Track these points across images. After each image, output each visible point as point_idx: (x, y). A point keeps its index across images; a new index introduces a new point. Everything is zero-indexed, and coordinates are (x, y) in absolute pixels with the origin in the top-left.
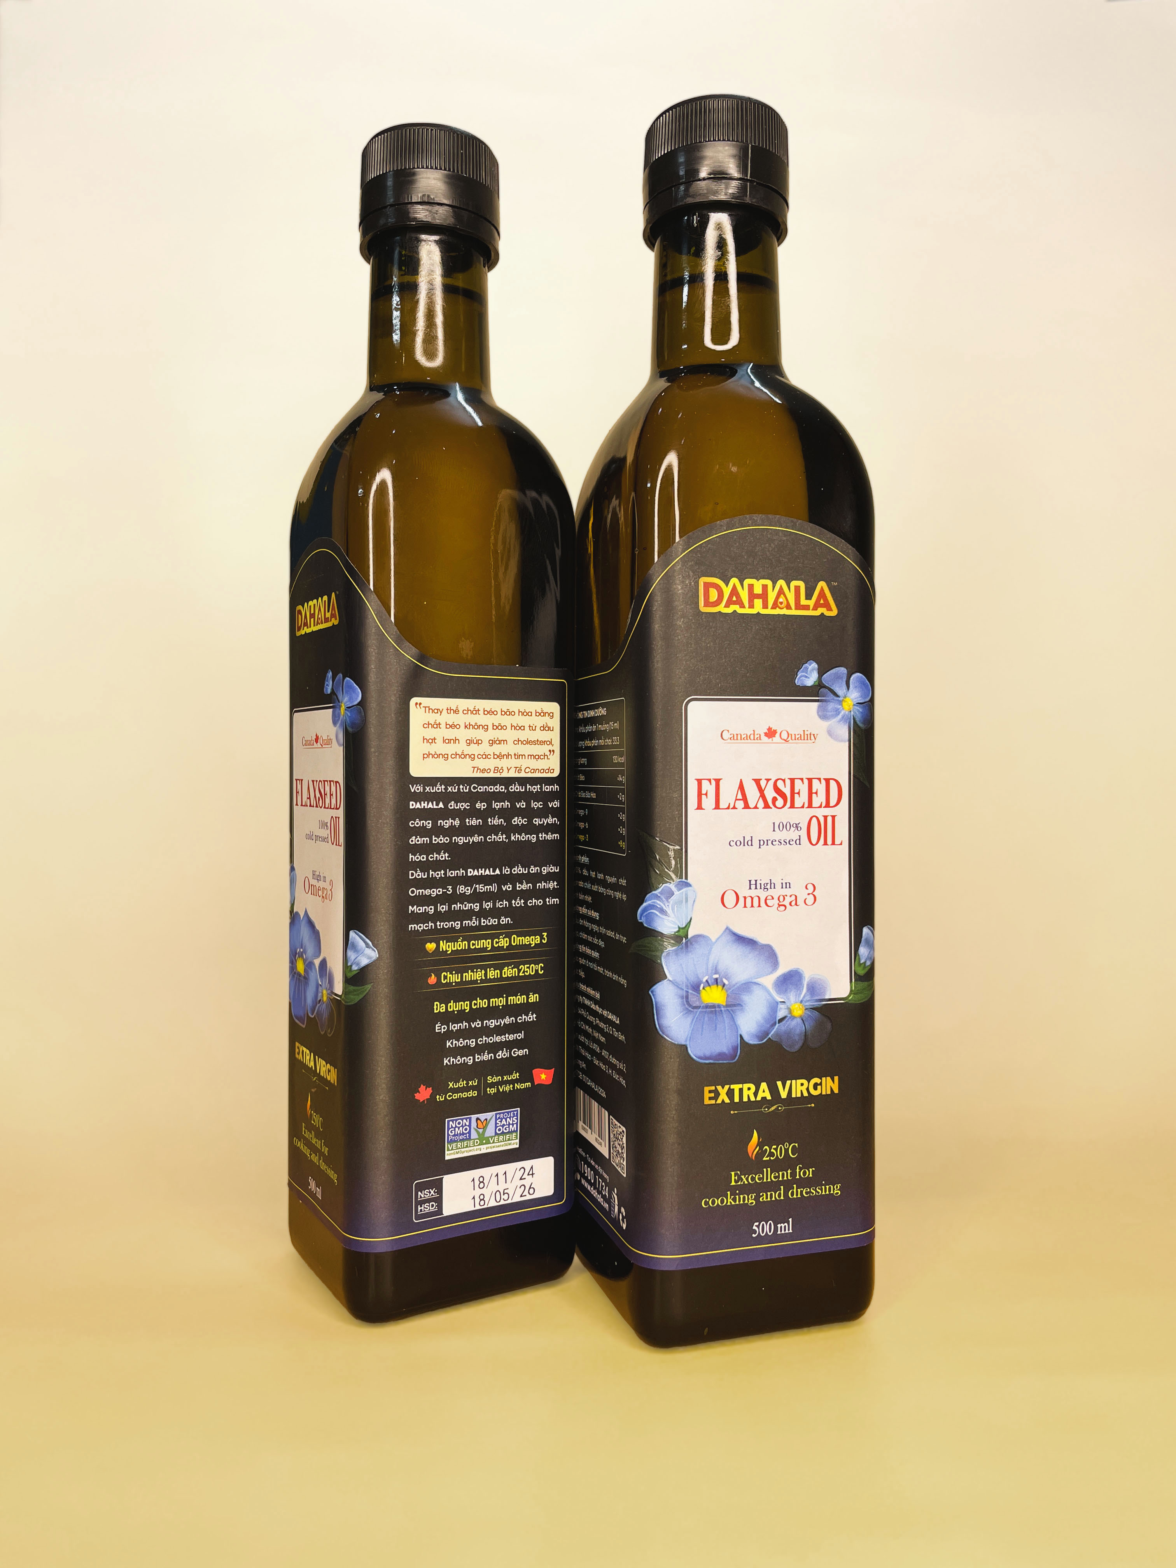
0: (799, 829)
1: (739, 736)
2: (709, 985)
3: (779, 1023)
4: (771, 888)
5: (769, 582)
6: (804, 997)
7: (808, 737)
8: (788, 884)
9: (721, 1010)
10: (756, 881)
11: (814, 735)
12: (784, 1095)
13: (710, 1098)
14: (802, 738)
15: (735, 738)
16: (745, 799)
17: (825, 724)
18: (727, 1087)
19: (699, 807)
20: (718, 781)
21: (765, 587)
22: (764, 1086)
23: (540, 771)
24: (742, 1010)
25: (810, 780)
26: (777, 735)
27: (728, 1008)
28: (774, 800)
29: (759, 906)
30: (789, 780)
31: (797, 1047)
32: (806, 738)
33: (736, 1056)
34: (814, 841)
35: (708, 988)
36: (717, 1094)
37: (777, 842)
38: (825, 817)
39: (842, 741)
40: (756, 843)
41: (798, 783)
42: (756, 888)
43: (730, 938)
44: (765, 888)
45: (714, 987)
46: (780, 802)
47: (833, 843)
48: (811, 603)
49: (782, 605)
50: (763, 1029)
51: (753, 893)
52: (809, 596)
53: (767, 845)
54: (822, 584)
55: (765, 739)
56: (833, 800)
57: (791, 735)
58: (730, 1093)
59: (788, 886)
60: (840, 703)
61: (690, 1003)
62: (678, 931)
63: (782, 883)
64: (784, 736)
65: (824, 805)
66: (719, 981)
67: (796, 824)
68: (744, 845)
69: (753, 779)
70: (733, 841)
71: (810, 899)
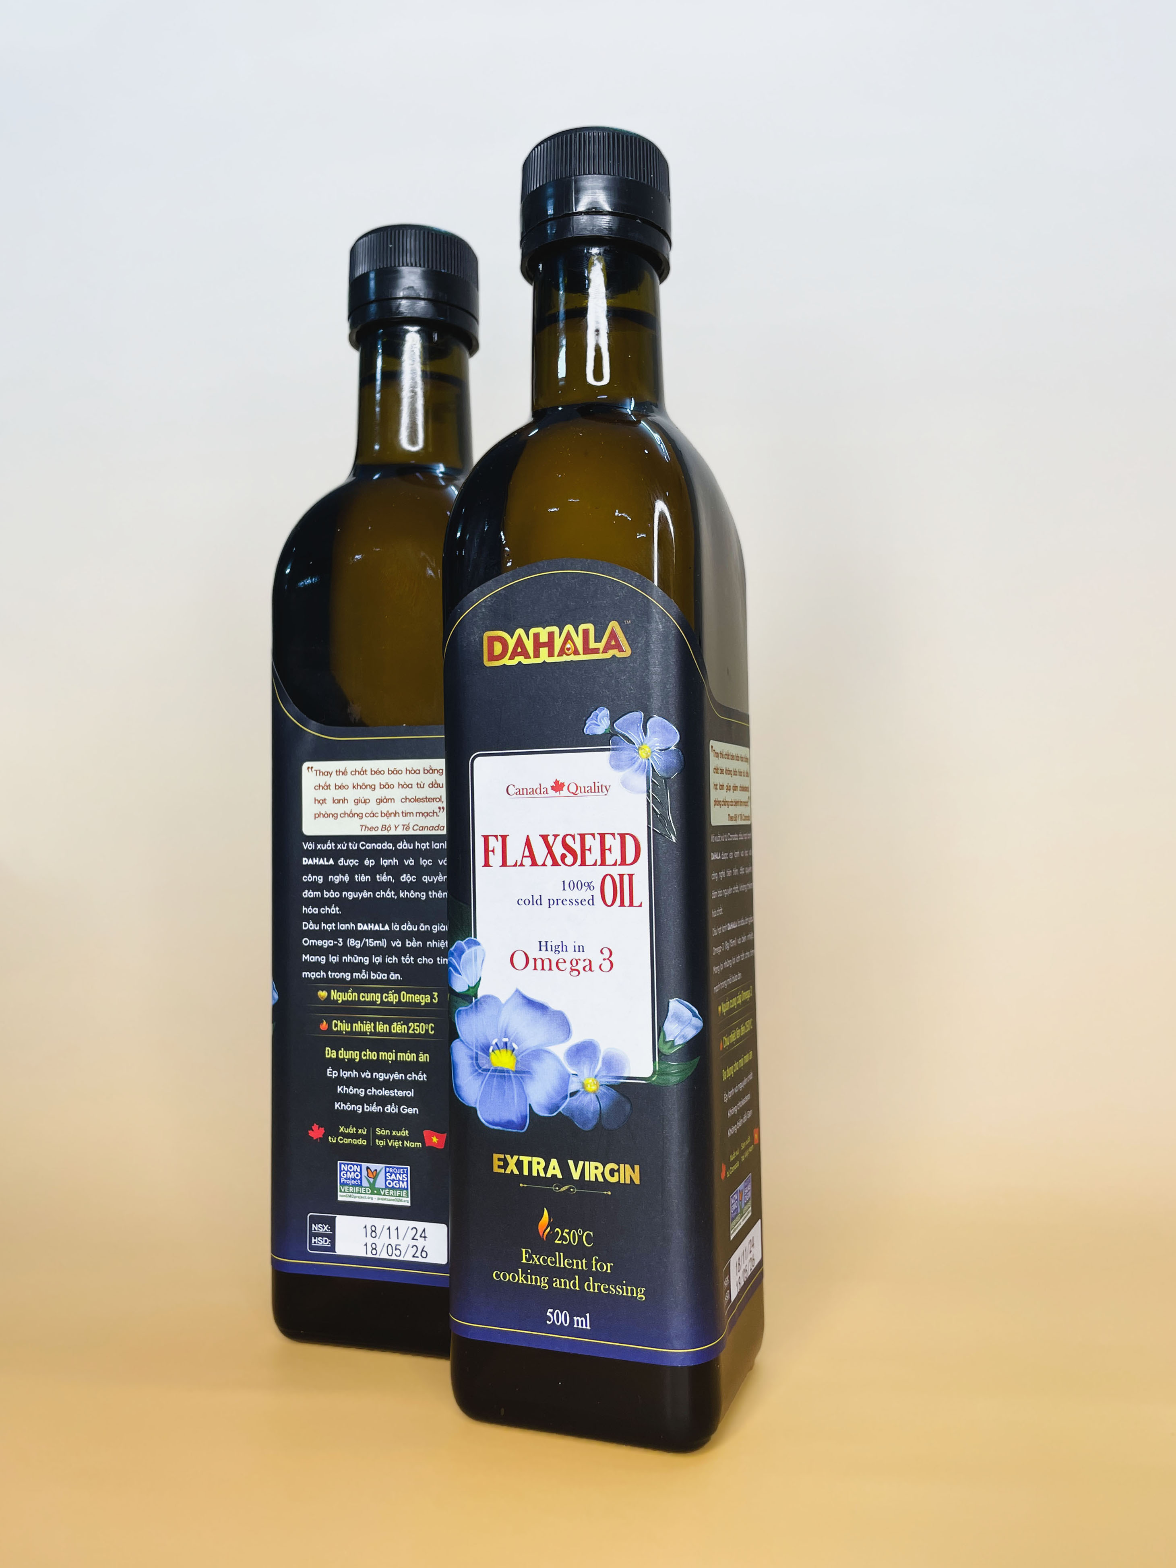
0: (592, 888)
1: (525, 791)
2: (499, 1048)
3: (570, 1097)
4: (562, 951)
5: (555, 629)
6: (599, 1071)
7: (599, 789)
8: (581, 948)
9: (510, 1076)
10: (546, 942)
11: (606, 787)
12: (576, 1176)
13: (499, 1167)
14: (593, 791)
15: (521, 793)
16: (532, 856)
17: (619, 775)
18: (516, 1157)
19: (487, 864)
20: (504, 838)
21: (551, 635)
22: (554, 1162)
23: (428, 828)
24: (532, 1078)
25: (602, 836)
26: (565, 788)
27: (517, 1075)
28: (563, 857)
29: (550, 969)
30: (579, 836)
31: (590, 1126)
32: (597, 791)
33: (525, 1126)
34: (609, 902)
35: (497, 1052)
36: (506, 1164)
37: (568, 902)
38: (621, 876)
39: (639, 792)
40: (545, 902)
41: (588, 839)
42: (547, 950)
43: (520, 1000)
44: (556, 951)
45: (503, 1051)
46: (569, 859)
47: (631, 905)
48: (601, 646)
49: (570, 651)
50: (554, 1101)
51: (544, 955)
52: (598, 639)
53: (557, 904)
54: (614, 625)
55: (551, 793)
56: (630, 857)
57: (580, 787)
58: (519, 1164)
59: (581, 950)
60: (637, 750)
61: (480, 1065)
62: (468, 990)
63: (575, 946)
64: (573, 788)
65: (619, 862)
66: (508, 1045)
67: (588, 883)
68: (533, 904)
69: (540, 835)
70: (522, 900)
71: (606, 965)
